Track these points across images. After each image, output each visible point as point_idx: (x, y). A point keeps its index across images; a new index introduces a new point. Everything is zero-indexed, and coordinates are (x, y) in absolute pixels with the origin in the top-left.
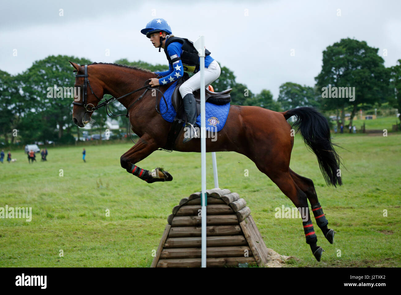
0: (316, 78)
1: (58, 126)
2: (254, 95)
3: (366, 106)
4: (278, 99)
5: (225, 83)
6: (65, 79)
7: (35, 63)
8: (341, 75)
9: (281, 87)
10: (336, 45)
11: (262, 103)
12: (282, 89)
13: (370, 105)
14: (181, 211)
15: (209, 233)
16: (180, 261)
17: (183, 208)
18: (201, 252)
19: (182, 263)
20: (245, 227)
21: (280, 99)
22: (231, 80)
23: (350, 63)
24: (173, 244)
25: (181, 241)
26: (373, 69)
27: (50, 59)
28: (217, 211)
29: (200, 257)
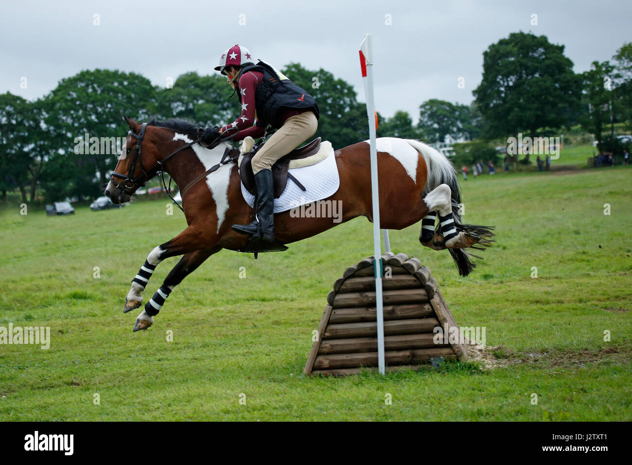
0: (474, 92)
1: (98, 174)
2: (384, 119)
3: (548, 132)
4: (419, 124)
5: (342, 102)
6: (107, 104)
7: (61, 82)
8: (511, 86)
9: (422, 107)
10: (502, 42)
11: (396, 131)
12: (423, 110)
13: (554, 129)
14: (346, 286)
15: (387, 316)
16: (347, 357)
17: (348, 282)
18: (377, 344)
19: (351, 360)
20: (438, 306)
21: (421, 125)
22: (351, 98)
23: (523, 68)
24: (336, 332)
25: (347, 329)
26: (557, 77)
27: (84, 76)
28: (398, 284)
29: (376, 350)
